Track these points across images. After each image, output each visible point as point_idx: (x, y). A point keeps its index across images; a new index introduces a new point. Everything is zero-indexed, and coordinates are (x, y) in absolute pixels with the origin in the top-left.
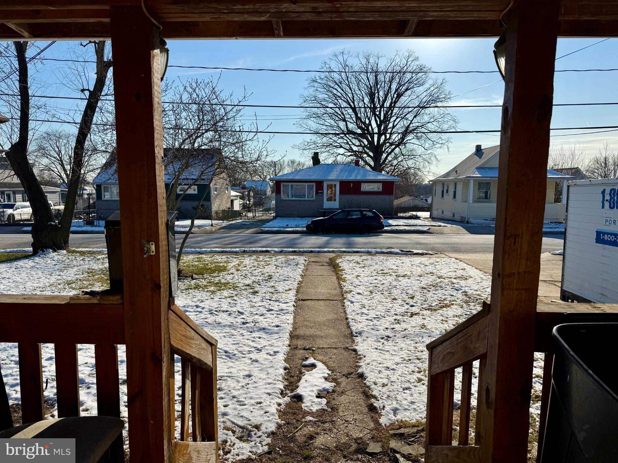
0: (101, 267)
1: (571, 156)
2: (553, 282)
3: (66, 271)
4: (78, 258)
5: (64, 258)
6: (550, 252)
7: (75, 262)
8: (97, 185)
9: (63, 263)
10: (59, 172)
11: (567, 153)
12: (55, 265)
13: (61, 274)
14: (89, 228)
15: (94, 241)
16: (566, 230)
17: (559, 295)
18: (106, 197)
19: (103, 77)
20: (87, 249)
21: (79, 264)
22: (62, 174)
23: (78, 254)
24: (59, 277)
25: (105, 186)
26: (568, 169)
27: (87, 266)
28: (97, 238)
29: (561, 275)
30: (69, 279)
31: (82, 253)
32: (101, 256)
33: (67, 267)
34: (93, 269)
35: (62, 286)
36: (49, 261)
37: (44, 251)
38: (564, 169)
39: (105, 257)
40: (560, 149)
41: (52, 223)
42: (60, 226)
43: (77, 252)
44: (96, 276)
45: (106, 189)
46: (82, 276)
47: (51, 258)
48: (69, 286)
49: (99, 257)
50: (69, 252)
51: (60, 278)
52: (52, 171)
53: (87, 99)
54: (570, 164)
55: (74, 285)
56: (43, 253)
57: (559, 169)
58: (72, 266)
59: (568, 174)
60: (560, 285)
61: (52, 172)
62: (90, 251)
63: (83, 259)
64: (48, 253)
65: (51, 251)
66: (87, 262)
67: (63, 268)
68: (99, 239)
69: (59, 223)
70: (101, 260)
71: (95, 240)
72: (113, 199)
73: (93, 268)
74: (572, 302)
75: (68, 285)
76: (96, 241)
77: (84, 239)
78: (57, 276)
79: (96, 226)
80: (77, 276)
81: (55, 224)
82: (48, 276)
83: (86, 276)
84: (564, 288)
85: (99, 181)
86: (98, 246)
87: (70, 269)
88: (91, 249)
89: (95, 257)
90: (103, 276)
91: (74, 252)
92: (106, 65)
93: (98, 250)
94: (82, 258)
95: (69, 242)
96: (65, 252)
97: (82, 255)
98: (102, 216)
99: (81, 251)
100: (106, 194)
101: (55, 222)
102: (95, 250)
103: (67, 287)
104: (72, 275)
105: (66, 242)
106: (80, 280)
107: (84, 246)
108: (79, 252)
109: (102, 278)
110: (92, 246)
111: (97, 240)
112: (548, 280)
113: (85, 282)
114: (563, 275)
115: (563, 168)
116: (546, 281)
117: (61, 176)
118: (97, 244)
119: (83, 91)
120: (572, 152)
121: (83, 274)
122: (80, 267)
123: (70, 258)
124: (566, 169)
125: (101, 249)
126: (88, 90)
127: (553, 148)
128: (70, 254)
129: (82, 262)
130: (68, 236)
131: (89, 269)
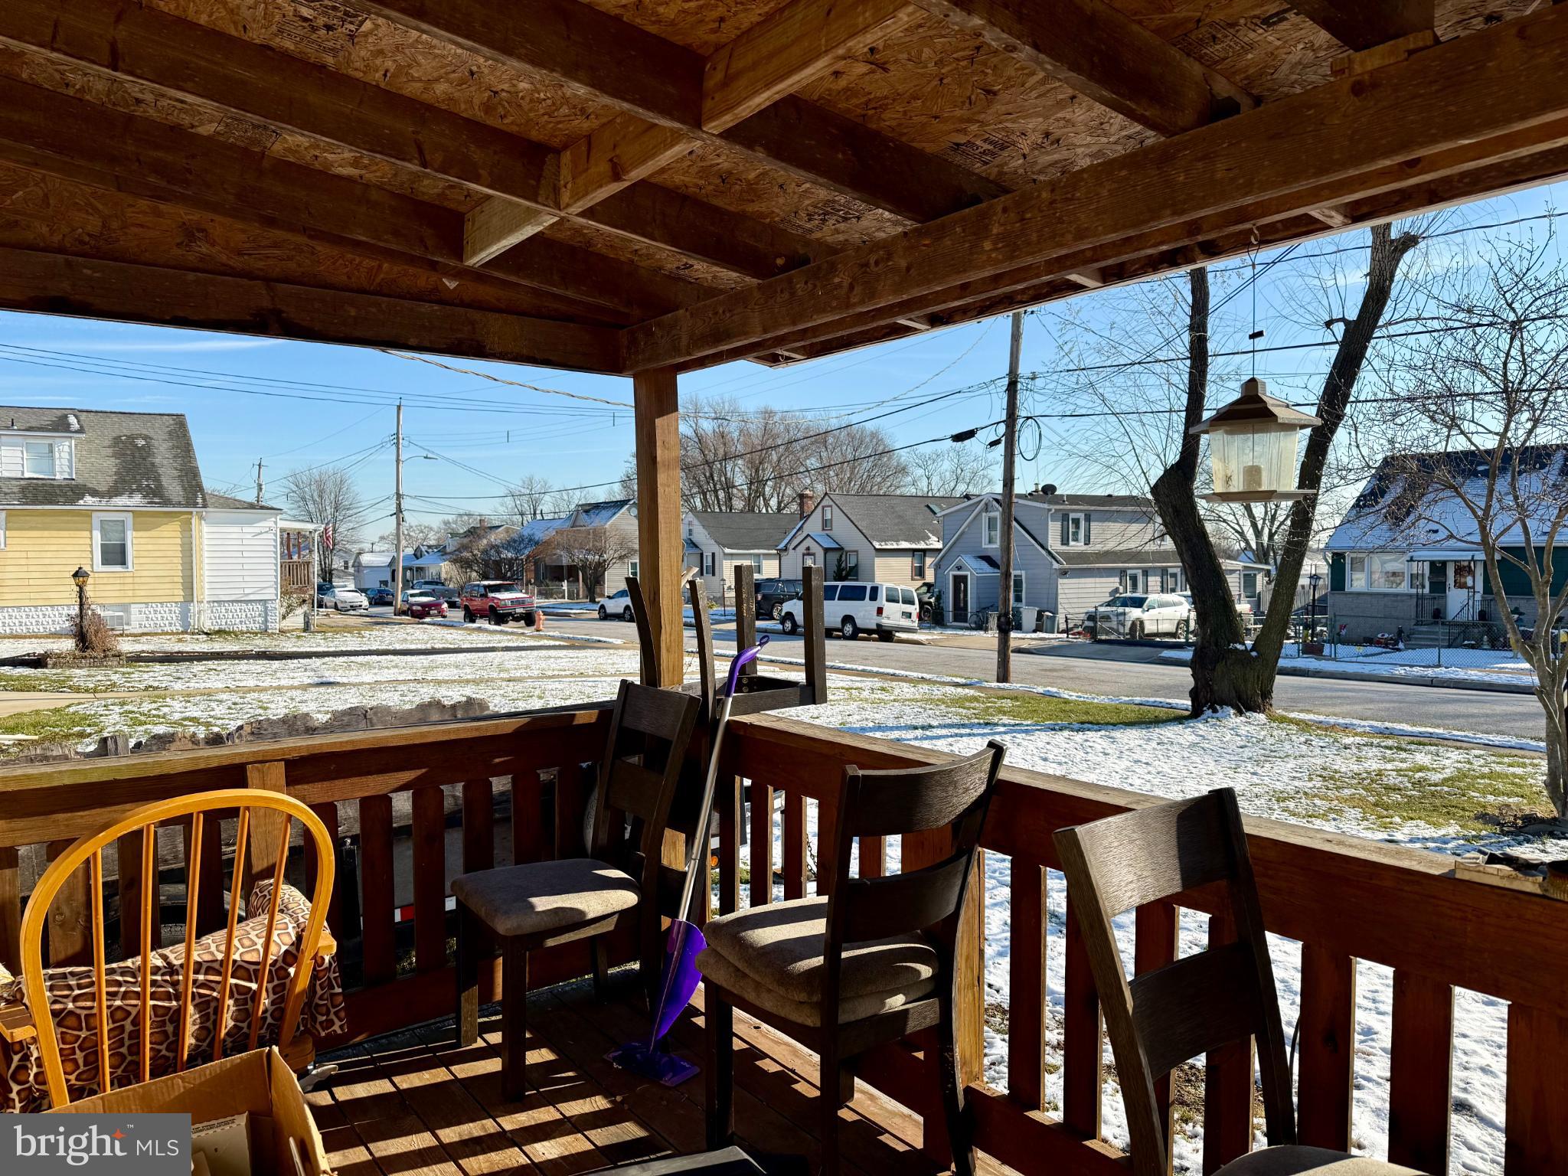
0: (1355, 768)
3: (1267, 765)
4: (1294, 738)
5: (1263, 733)
7: (1287, 746)
8: (1334, 554)
9: (1261, 746)
10: (1238, 524)
12: (1241, 747)
13: (1259, 771)
14: (1310, 663)
15: (1326, 697)
18: (1355, 584)
19: (1385, 281)
20: (1311, 716)
21: (1297, 754)
22: (1245, 529)
23: (1292, 726)
24: (1255, 780)
25: (1354, 555)
27: (1319, 761)
28: (1331, 690)
30: (1279, 786)
31: (1304, 726)
32: (1352, 739)
33: (1270, 756)
34: (1336, 772)
35: (1263, 801)
36: (1228, 737)
37: (1215, 711)
39: (1362, 742)
41: (1239, 647)
42: (1254, 654)
43: (1291, 721)
44: (1346, 790)
45: (1359, 565)
46: (1310, 785)
47: (1232, 729)
48: (1282, 804)
49: (1348, 741)
50: (1272, 718)
51: (1258, 782)
52: (1225, 521)
53: (1337, 342)
55: (1291, 805)
56: (1215, 715)
58: (1282, 754)
61: (1225, 525)
62: (1321, 722)
63: (1307, 740)
64: (1225, 717)
65: (1232, 711)
66: (1317, 751)
67: (1263, 758)
68: (1346, 694)
69: (1254, 648)
70: (1355, 750)
71: (1329, 694)
72: (1375, 590)
73: (1337, 767)
75: (1278, 801)
76: (1331, 698)
77: (1299, 688)
78: (1249, 775)
79: (1329, 658)
80: (1296, 783)
81: (1243, 648)
82: (1231, 773)
83: (1318, 785)
85: (1342, 544)
86: (1337, 710)
87: (1279, 762)
88: (1322, 718)
89: (1336, 741)
90: (1362, 791)
91: (1283, 720)
92: (1395, 250)
93: (1341, 721)
94: (1303, 739)
95: (1273, 695)
96: (1262, 717)
97: (1303, 730)
98: (1343, 632)
99: (1302, 720)
100: (1357, 575)
101: (1244, 644)
102: (1332, 720)
103: (1276, 807)
104: (1285, 779)
105: (1267, 694)
106: (1306, 793)
107: (1301, 706)
108: (1297, 722)
109: (1362, 799)
110: (1323, 709)
111: (1334, 694)
113: (1317, 801)
117: (1242, 534)
118: (1334, 705)
119: (1329, 324)
121: (1311, 780)
122: (1300, 761)
123: (1275, 733)
125: (1347, 721)
126: (1343, 320)
128: (1273, 724)
129: (1304, 747)
130: (1272, 680)
131: (1324, 769)
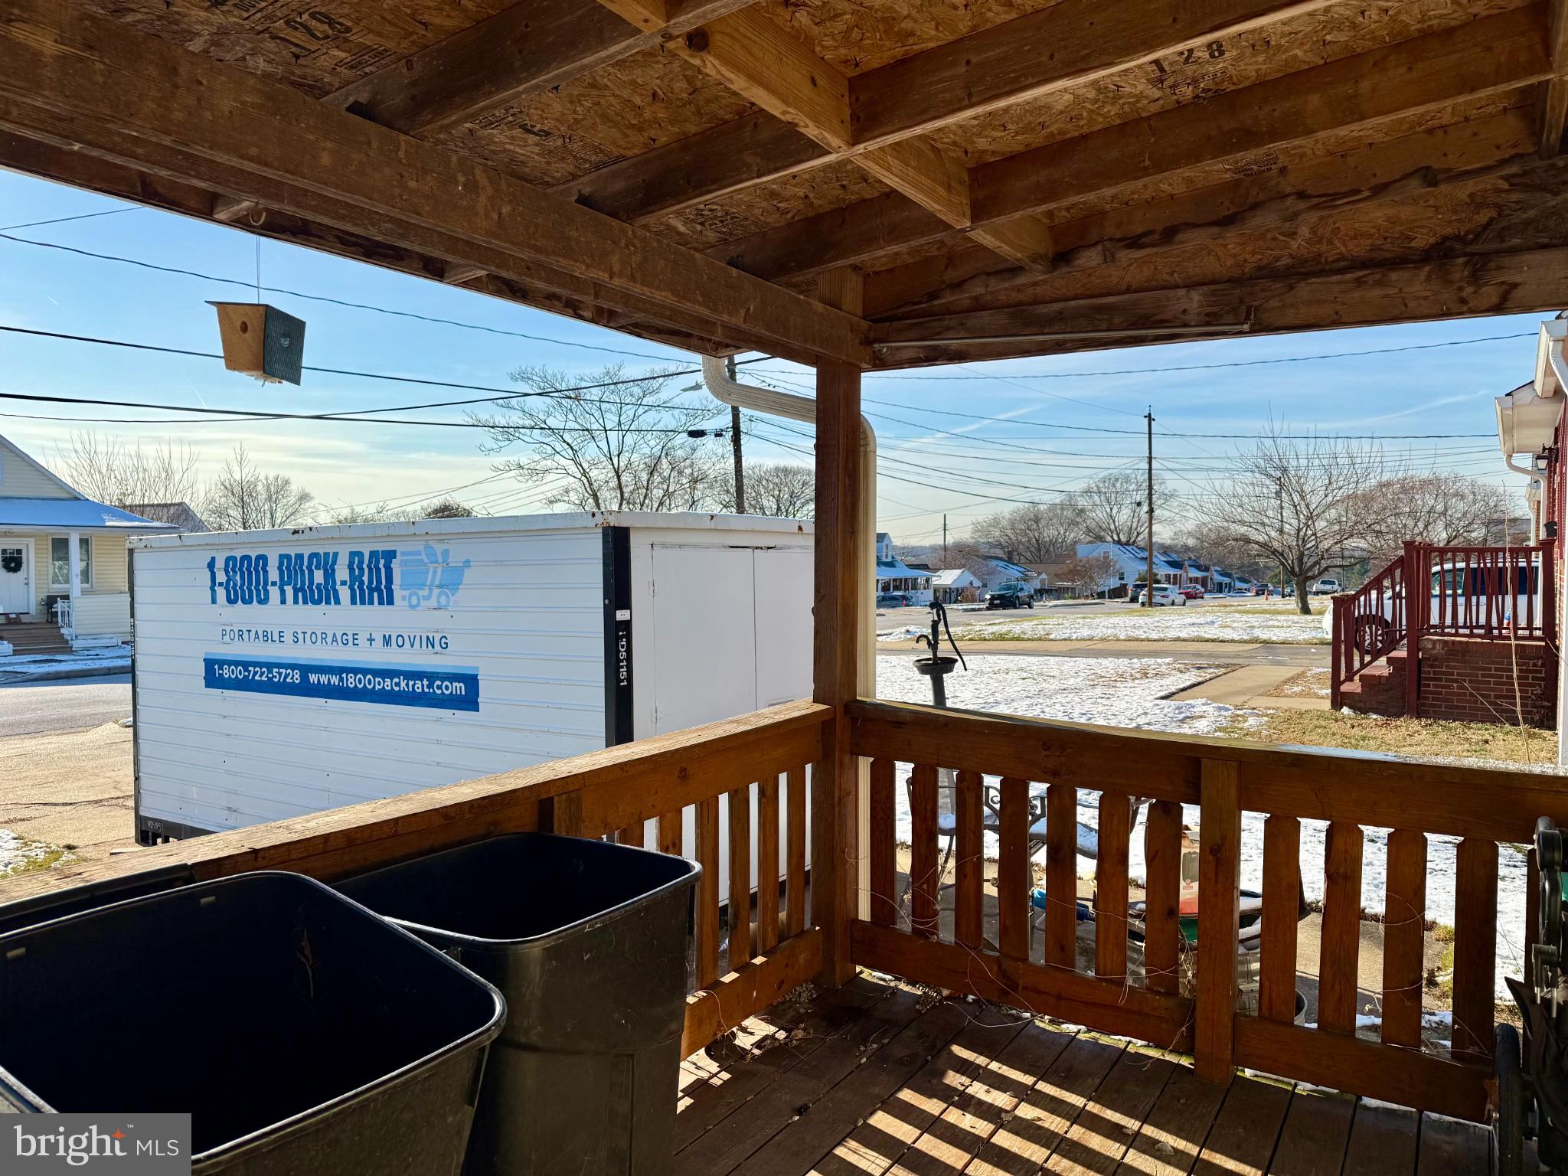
1: (164, 475)
2: (121, 801)
6: (116, 722)
11: (153, 467)
16: (133, 661)
17: (132, 832)
26: (159, 505)
29: (133, 779)
38: (148, 505)
40: (133, 453)
54: (161, 494)
57: (136, 506)
59: (160, 519)
60: (131, 803)
74: (166, 840)
84: (143, 813)
112: (107, 796)
114: (137, 779)
115: (146, 502)
116: (101, 801)
120: (163, 463)
124: (153, 505)
127: (116, 450)
